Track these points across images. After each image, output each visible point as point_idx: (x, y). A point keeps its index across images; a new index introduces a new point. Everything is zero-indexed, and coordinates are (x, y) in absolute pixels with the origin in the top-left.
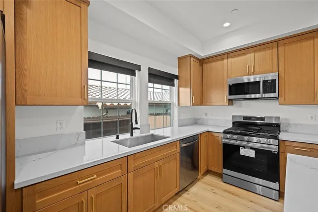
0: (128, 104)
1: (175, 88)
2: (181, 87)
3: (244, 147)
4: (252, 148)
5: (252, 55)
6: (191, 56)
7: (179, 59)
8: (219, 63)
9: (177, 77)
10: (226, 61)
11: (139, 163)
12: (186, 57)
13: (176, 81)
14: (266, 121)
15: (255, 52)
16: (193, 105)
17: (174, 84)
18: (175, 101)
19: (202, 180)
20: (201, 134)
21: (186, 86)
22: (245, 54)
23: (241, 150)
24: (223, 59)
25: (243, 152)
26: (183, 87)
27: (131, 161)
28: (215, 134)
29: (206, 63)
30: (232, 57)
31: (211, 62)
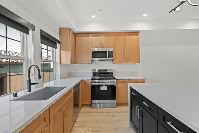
0: (20, 61)
1: (57, 51)
2: (62, 50)
3: (102, 86)
4: (106, 86)
5: (103, 37)
6: (70, 29)
7: (60, 29)
8: (86, 38)
9: (59, 42)
10: (90, 37)
13: (58, 45)
14: (108, 71)
15: (104, 36)
16: (72, 63)
17: (57, 47)
19: (81, 112)
21: (66, 50)
22: (100, 36)
23: (101, 87)
24: (88, 36)
25: (102, 88)
26: (64, 50)
28: (86, 81)
29: (78, 36)
30: (94, 36)
31: (81, 36)
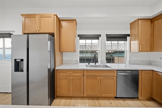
1: (128, 42)
2: (132, 41)
6: (139, 19)
7: (131, 24)
9: (129, 35)
11: (89, 74)
12: (135, 21)
13: (128, 38)
16: (140, 51)
17: (127, 40)
18: (128, 49)
20: (142, 70)
21: (135, 40)
27: (85, 72)
